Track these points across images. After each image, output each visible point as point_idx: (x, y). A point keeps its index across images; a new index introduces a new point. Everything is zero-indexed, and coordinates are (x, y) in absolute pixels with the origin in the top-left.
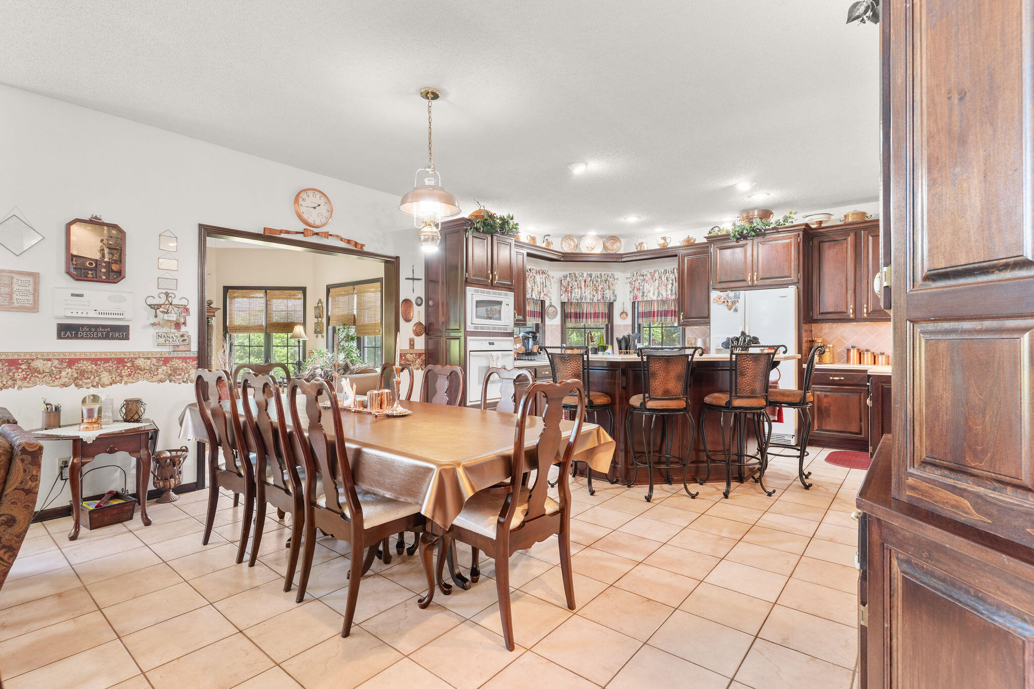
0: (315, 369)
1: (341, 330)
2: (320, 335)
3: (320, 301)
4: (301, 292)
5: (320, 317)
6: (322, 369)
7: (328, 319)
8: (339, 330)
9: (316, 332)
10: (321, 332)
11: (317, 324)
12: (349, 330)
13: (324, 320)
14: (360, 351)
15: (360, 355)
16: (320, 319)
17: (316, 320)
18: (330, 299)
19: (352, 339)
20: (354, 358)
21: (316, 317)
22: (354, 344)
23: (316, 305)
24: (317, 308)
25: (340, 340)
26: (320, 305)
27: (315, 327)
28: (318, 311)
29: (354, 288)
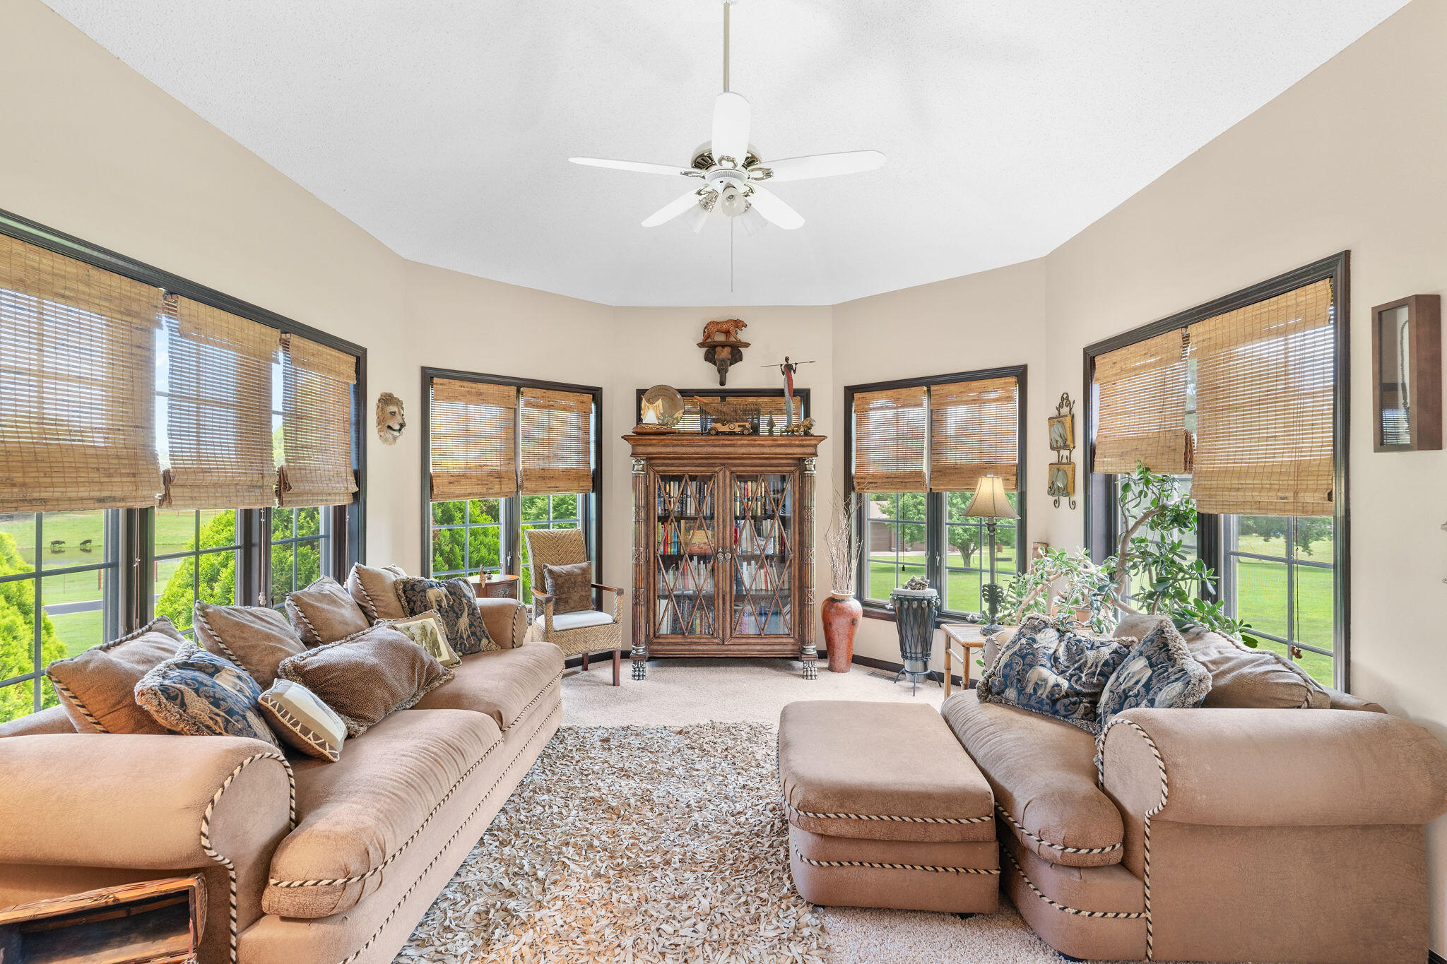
0: (1037, 630)
1: (1136, 489)
2: (1064, 501)
3: (1065, 401)
4: (1013, 379)
5: (1065, 447)
6: (1062, 634)
7: (1091, 452)
8: (1126, 487)
9: (1053, 490)
10: (1067, 491)
11: (1057, 467)
12: (1167, 487)
13: (1078, 456)
14: (1216, 574)
15: (1216, 587)
16: (1065, 453)
17: (1053, 457)
18: (1096, 389)
19: (1180, 519)
20: (1191, 606)
21: (1052, 448)
22: (1189, 537)
23: (1055, 413)
24: (1056, 420)
25: (1132, 522)
26: (1065, 410)
27: (1051, 476)
28: (1058, 429)
29: (1186, 339)
